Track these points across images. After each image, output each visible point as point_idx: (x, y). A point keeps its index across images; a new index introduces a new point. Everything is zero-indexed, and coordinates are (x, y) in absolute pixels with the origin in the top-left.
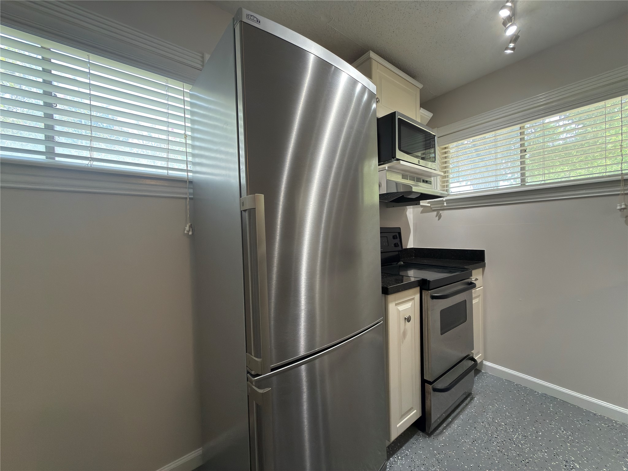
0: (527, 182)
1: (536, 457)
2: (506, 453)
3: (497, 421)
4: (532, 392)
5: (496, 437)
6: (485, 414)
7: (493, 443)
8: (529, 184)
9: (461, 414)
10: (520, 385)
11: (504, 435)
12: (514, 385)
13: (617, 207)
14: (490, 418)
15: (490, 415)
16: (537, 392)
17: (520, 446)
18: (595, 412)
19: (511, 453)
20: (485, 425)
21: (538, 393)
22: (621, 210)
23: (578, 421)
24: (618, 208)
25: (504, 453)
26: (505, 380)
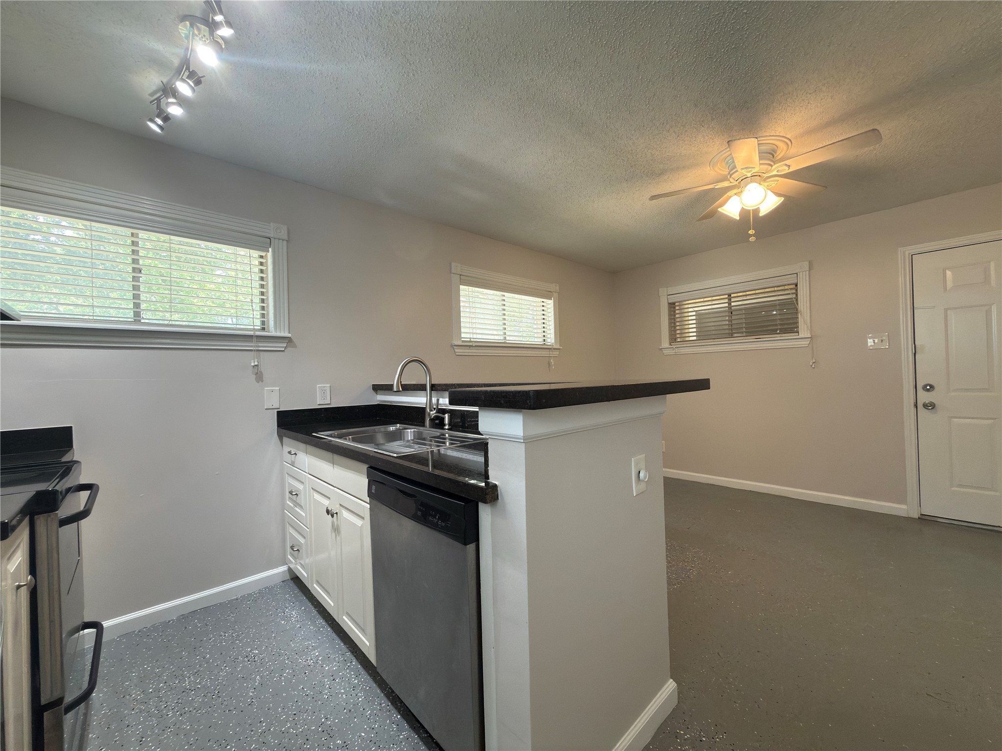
0: (143, 318)
1: (221, 680)
2: (191, 709)
3: (151, 690)
4: (166, 624)
5: (165, 707)
6: (128, 697)
7: (168, 715)
8: (147, 321)
9: (89, 733)
10: (145, 628)
11: (174, 694)
12: (136, 635)
13: (251, 363)
14: (139, 695)
15: (136, 694)
16: (171, 620)
17: (199, 686)
18: (235, 597)
19: (196, 702)
20: (140, 709)
21: (173, 620)
22: (254, 366)
23: (229, 616)
24: (253, 364)
25: (189, 711)
26: (118, 637)
